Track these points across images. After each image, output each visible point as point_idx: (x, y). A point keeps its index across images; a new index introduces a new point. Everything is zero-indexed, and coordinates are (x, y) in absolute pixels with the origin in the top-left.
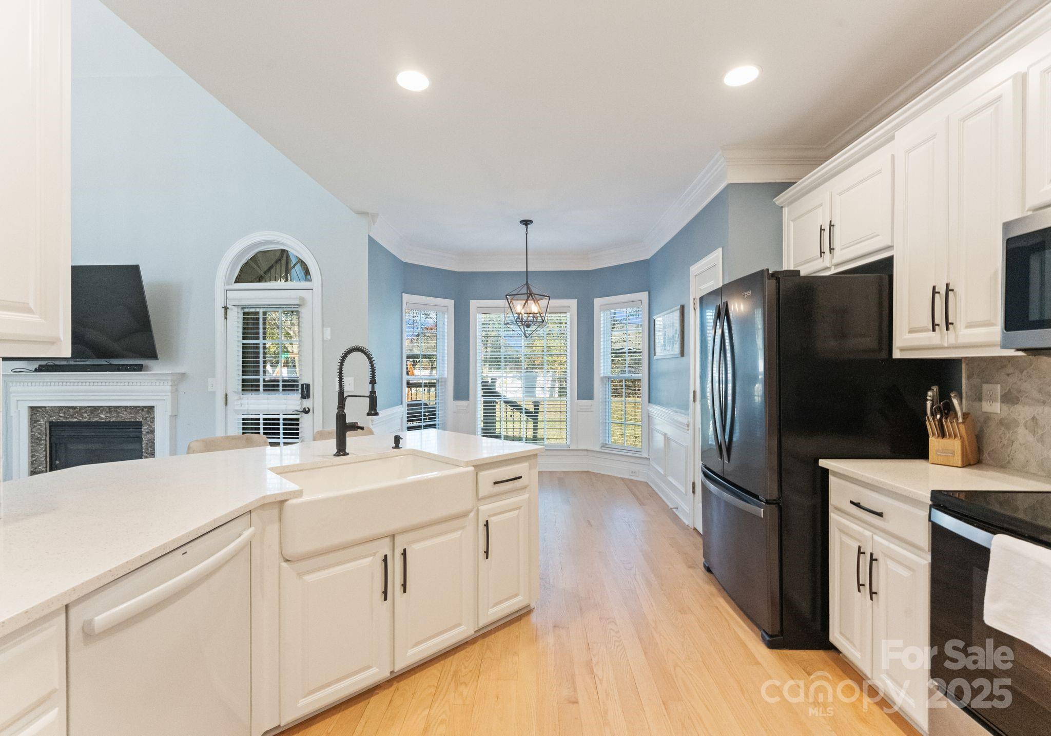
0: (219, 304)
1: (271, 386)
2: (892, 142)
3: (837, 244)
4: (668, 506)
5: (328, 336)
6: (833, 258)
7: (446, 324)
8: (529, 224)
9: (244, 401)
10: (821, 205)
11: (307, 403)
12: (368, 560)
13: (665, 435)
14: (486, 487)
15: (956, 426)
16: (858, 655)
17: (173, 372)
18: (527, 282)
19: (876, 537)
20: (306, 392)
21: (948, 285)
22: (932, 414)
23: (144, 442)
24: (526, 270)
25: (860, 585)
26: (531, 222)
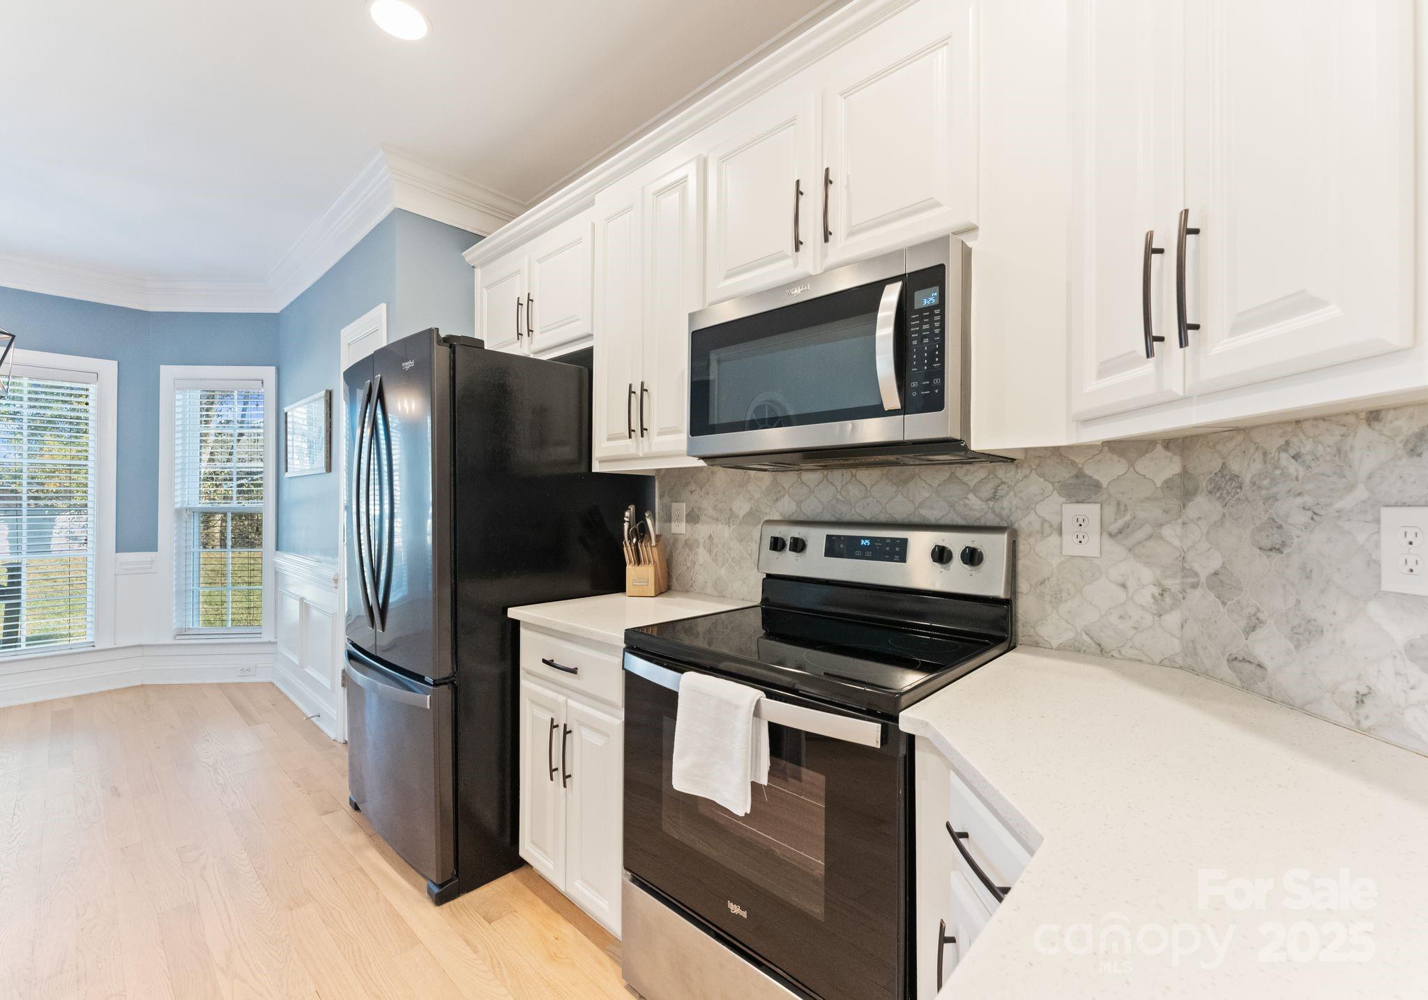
2: (591, 209)
3: (536, 327)
4: (304, 714)
6: (532, 343)
10: (518, 272)
13: (302, 600)
15: (650, 551)
16: (550, 865)
19: (571, 702)
21: (642, 384)
22: (629, 539)
25: (552, 771)
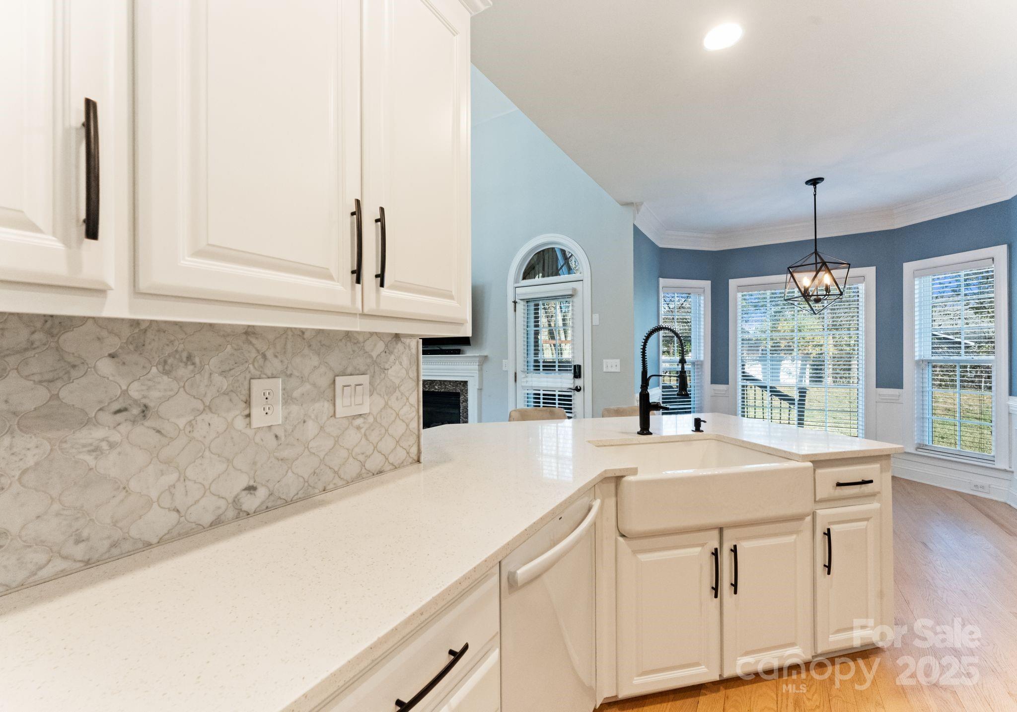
0: (510, 300)
1: (549, 367)
5: (596, 322)
7: (702, 305)
8: (818, 183)
9: (529, 379)
11: (579, 382)
12: (698, 549)
14: (826, 489)
17: (481, 355)
18: (816, 250)
20: (577, 372)
23: (461, 408)
24: (814, 238)
26: (821, 179)
